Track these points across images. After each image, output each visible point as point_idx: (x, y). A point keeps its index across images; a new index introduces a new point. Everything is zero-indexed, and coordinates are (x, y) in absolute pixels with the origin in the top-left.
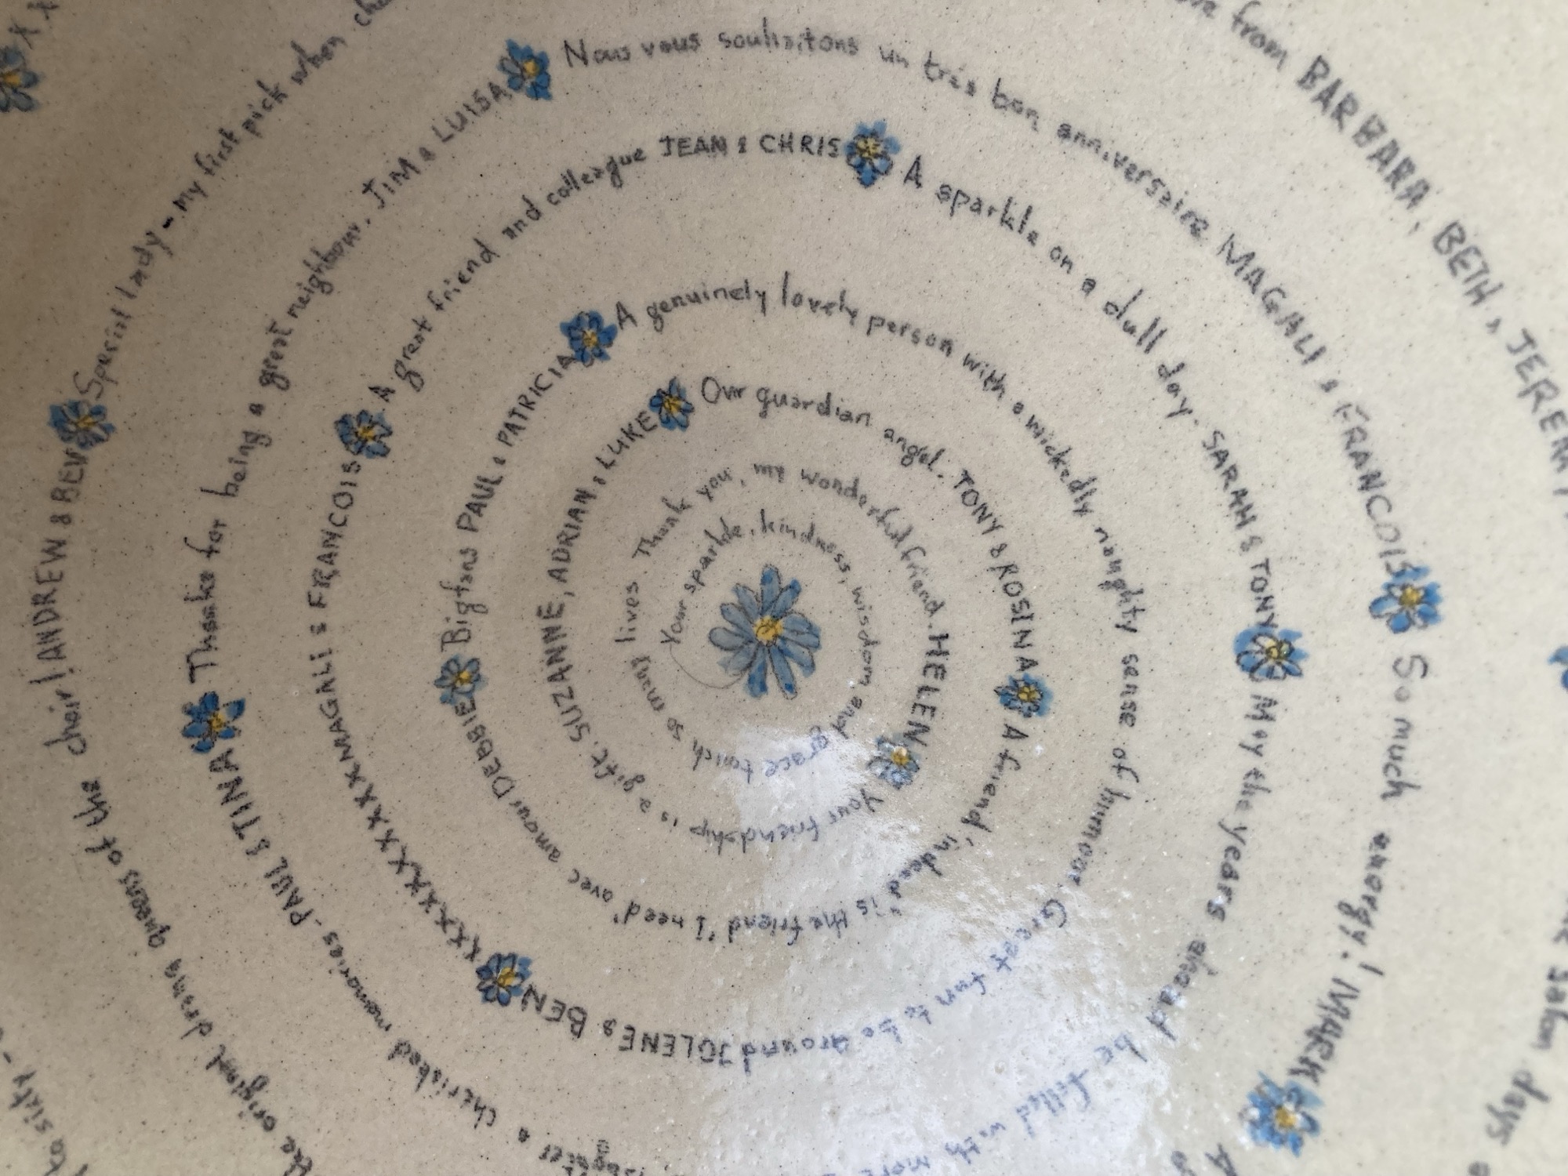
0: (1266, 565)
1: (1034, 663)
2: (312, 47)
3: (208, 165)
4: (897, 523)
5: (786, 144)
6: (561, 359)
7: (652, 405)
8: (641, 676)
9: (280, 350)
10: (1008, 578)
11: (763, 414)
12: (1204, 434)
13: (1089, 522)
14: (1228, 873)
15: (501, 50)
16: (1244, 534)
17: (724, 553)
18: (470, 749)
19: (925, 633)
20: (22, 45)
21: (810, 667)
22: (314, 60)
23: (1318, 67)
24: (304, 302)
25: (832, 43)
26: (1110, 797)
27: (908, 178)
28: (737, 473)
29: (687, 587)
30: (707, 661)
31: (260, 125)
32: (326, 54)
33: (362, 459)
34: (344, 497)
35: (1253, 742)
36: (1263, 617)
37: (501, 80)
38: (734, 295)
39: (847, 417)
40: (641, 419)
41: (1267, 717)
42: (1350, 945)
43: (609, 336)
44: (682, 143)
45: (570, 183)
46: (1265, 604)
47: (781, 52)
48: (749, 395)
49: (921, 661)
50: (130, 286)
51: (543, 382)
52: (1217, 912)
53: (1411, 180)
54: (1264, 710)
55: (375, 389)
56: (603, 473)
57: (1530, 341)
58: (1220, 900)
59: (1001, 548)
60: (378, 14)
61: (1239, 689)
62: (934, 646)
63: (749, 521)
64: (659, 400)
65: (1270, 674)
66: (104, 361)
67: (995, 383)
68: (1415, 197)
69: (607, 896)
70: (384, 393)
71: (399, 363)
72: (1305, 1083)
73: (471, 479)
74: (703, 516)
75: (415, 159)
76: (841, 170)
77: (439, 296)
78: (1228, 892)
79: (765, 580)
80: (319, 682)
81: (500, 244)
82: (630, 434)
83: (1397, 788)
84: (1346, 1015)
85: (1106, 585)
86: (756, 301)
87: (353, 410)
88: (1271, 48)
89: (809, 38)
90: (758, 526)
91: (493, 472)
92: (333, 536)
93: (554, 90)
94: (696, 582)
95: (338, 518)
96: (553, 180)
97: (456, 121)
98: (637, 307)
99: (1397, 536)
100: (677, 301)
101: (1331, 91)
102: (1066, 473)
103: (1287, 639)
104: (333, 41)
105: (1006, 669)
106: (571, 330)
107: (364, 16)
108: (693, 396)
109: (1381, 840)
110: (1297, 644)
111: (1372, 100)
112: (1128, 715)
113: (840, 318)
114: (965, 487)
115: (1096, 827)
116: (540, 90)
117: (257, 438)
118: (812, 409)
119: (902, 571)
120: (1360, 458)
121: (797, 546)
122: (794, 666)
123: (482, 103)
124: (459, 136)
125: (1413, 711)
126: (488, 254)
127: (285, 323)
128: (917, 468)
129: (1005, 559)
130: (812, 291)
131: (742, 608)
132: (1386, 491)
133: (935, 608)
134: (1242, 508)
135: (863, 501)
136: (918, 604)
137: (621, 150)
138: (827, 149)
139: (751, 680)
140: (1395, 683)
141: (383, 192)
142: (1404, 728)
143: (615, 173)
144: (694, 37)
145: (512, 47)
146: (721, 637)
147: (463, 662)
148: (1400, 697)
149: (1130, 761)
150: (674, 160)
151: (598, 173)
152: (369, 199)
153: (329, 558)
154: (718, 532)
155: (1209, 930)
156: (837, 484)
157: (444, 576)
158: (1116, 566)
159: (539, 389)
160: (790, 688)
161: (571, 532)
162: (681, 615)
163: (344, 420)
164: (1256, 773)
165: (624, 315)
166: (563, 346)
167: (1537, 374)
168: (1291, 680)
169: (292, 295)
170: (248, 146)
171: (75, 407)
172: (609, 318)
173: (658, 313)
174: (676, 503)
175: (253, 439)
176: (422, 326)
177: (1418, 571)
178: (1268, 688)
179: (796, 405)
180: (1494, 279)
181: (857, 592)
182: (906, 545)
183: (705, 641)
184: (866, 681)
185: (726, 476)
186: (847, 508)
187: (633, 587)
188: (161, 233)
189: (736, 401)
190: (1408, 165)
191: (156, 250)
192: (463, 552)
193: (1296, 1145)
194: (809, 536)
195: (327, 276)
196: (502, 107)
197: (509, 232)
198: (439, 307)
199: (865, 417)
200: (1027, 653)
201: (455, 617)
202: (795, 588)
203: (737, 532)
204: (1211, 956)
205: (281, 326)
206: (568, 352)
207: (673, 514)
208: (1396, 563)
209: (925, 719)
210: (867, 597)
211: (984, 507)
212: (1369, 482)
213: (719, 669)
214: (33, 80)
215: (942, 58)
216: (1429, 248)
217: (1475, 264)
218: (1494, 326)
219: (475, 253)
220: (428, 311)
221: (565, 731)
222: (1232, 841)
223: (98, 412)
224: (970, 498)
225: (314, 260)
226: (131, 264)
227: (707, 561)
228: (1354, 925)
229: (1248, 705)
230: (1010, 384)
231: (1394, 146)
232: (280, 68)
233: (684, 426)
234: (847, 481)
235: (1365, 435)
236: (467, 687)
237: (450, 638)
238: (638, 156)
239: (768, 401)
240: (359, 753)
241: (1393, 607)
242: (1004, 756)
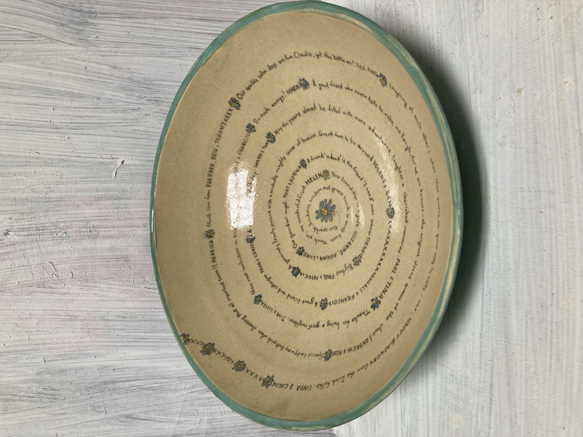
0: (263, 148)
1: (299, 166)
2: (261, 335)
3: (282, 348)
4: (297, 202)
5: (255, 253)
6: (301, 275)
7: (302, 255)
8: (344, 229)
9: (313, 326)
10: (292, 180)
11: (294, 235)
12: (256, 168)
13: (277, 174)
14: (295, 118)
15: (256, 304)
16: (262, 153)
17: (319, 228)
18: (366, 250)
19: (308, 186)
20: (263, 379)
21: (326, 200)
22: (263, 334)
23: (208, 186)
24: (304, 325)
25: (238, 253)
26: (303, 141)
27: (251, 232)
28: (306, 234)
29: (327, 231)
30: (336, 218)
31: (275, 341)
32: (262, 333)
33: (328, 302)
34: (335, 302)
35: (281, 130)
36: (268, 142)
37: (260, 303)
38: (279, 250)
39: (287, 221)
40: (305, 256)
41: (277, 131)
42: (284, 97)
43: (294, 268)
44: (261, 270)
45: (273, 286)
46: (267, 144)
47: (242, 260)
48: (293, 239)
49: (312, 183)
50: (304, 355)
51: (306, 276)
52: (299, 115)
53: (211, 167)
54: (277, 132)
55: (316, 306)
56: (316, 257)
57: (216, 141)
58: (298, 115)
59: (289, 184)
60: (254, 326)
61: (277, 137)
62: (308, 183)
63: (312, 227)
64: (300, 254)
65: (273, 135)
66: (317, 355)
67: (270, 201)
68: (212, 165)
69: (372, 205)
70: (316, 304)
71: (311, 304)
72: (299, 85)
73: (326, 280)
74: (316, 236)
75: (276, 314)
76: (254, 243)
77: (298, 301)
78: (296, 115)
79: (318, 218)
80: (365, 288)
81: (287, 294)
82: (308, 256)
83: (267, 110)
84: (289, 89)
85: (282, 165)
86: (279, 246)
87: (320, 308)
88: (209, 193)
89: (239, 256)
90: (312, 225)
91: (323, 277)
92: (342, 301)
93: (259, 294)
94: (325, 230)
95: (338, 301)
96: (274, 289)
97: (268, 309)
98: (288, 265)
99: (246, 136)
100: (284, 259)
101: (209, 182)
102: (274, 183)
103: (267, 137)
104: (259, 332)
105: (303, 170)
106: (296, 275)
107: (255, 328)
108: (297, 249)
109: (273, 106)
110: (267, 136)
111: (206, 177)
112: (293, 148)
113: (275, 231)
114: (285, 196)
115: (308, 139)
116: (260, 296)
117: (328, 323)
118: (289, 227)
119: (303, 196)
120: (243, 148)
121: (311, 216)
122: (327, 203)
123: (265, 305)
124: (271, 307)
125: (259, 116)
126: (289, 295)
127: (308, 327)
128: (288, 205)
129: (290, 182)
130: (273, 238)
131: (324, 219)
132: (243, 141)
133: (304, 187)
134: (260, 156)
135: (298, 210)
136: (305, 190)
137: (266, 280)
138: (253, 246)
139: (334, 209)
140: (259, 121)
141: (283, 318)
142: (261, 115)
143: (269, 279)
144: (245, 274)
145: (255, 303)
146: (331, 219)
147: (354, 262)
148: (259, 119)
149: (297, 142)
150: (264, 270)
151: (270, 282)
152: (285, 320)
153: (346, 299)
154: (316, 231)
155: (302, 113)
156: (298, 216)
157: (343, 276)
158: (279, 166)
159: (307, 276)
160: (330, 201)
161: (328, 257)
162: (332, 229)
163: (322, 309)
164: (283, 126)
165: (290, 267)
166: (299, 276)
167: (218, 138)
168: (271, 132)
169: (303, 327)
170: (278, 342)
171: (325, 357)
172: (292, 270)
173: (287, 261)
174: (315, 241)
175: (329, 324)
176: (303, 302)
177: (247, 130)
178: (274, 134)
179: (290, 230)
180: (213, 150)
181: (311, 201)
182: (299, 198)
183: (333, 221)
184: (321, 189)
185: (307, 236)
186: (300, 212)
187: (332, 240)
188: (294, 353)
189: (295, 241)
190: (210, 168)
191: (297, 353)
192: (338, 275)
193: (304, 79)
194: (308, 215)
195: (299, 322)
196: (265, 302)
197: (284, 293)
198: (299, 300)
199: (286, 218)
200: (298, 168)
201: (348, 269)
202: (317, 212)
203: (314, 228)
204: (303, 110)
205: (309, 327)
206: (300, 274)
207: (317, 241)
208: (248, 133)
209: (318, 175)
210: (310, 199)
211: (286, 191)
212: (244, 144)
213: (335, 215)
214: (268, 377)
215: (233, 236)
216: (216, 159)
217: (214, 153)
218: (218, 146)
219: (289, 298)
220: (301, 302)
221: (357, 235)
222: (292, 121)
223: (326, 353)
224: (286, 194)
225: (296, 325)
226: (300, 356)
227: (321, 230)
228: (283, 99)
229: (278, 135)
230: (269, 199)
231: (209, 171)
232: (265, 340)
233: (303, 247)
234: (297, 215)
235: (240, 149)
236: (357, 259)
237: (352, 268)
238: (265, 276)
239: (292, 236)
240: (373, 271)
241: (253, 129)
242: (312, 160)
